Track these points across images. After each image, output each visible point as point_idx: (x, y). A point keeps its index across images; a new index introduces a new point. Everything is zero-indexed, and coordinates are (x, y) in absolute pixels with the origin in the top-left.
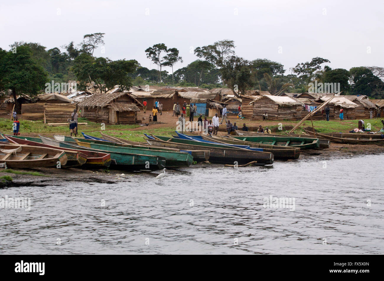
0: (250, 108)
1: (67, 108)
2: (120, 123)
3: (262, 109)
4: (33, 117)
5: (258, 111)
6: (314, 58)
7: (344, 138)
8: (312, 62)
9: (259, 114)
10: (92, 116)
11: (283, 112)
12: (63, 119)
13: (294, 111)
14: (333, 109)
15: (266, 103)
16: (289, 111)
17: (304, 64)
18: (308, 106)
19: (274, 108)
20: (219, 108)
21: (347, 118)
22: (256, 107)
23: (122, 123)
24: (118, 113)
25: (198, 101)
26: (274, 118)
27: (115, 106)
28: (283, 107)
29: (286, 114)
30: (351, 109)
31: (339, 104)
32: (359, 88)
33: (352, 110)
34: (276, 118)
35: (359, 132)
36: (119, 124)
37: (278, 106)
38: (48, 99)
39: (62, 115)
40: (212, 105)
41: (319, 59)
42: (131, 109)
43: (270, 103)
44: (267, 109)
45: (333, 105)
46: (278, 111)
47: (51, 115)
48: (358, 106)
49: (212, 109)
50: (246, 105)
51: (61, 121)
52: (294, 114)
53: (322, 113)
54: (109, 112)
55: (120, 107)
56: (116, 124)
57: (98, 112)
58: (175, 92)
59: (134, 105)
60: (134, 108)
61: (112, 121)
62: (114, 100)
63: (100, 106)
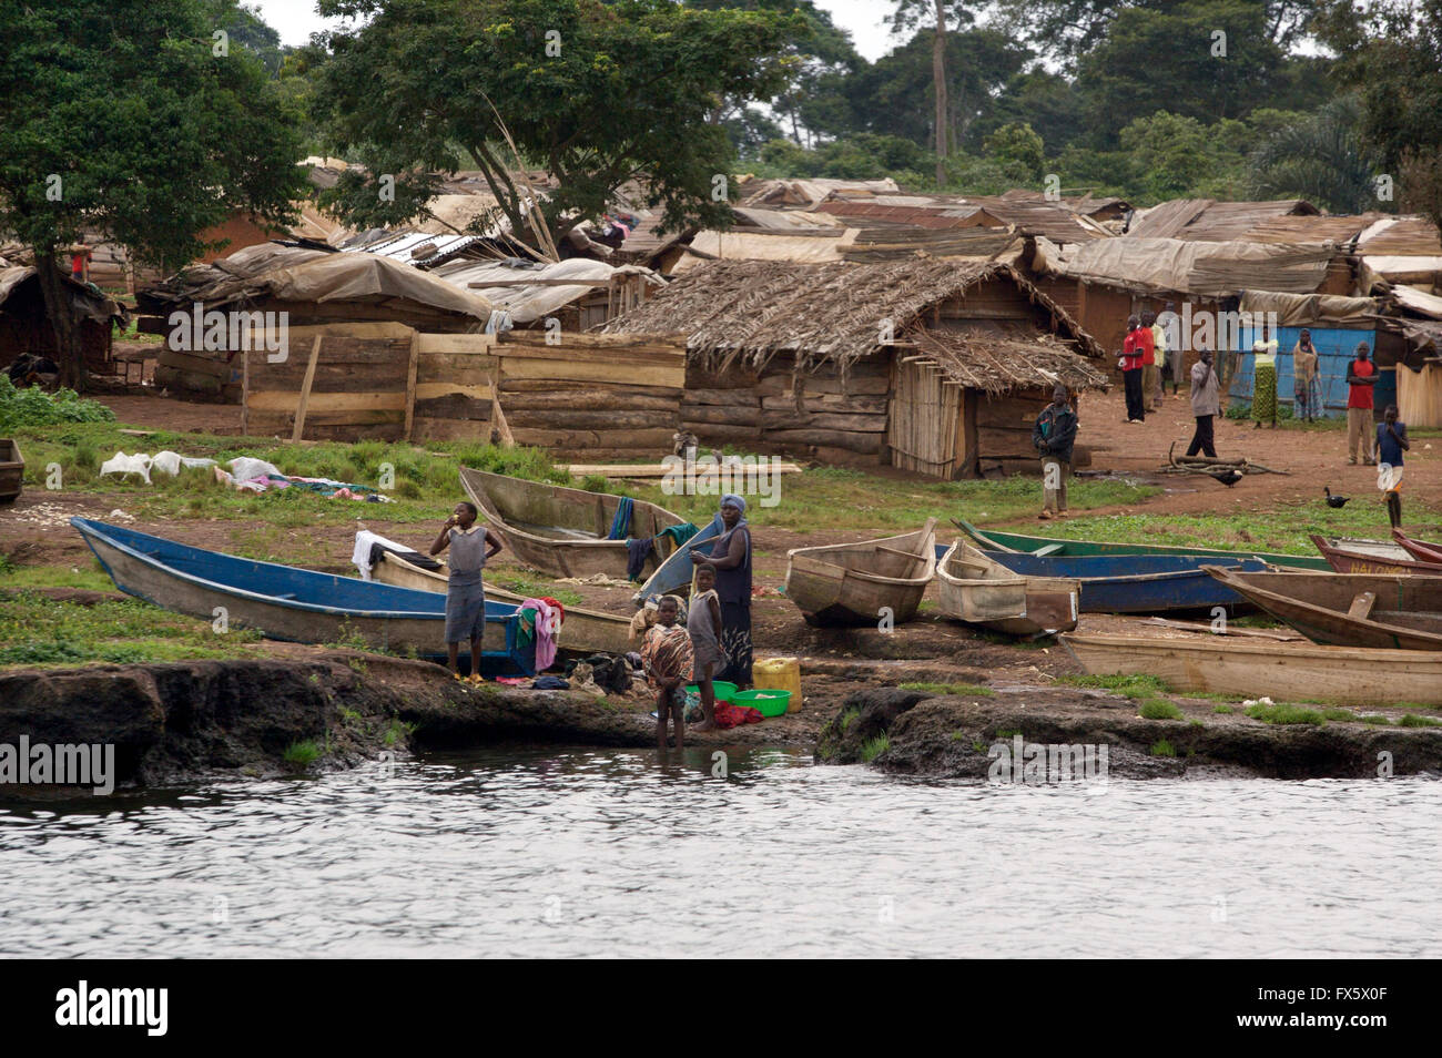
1: (637, 365)
2: (984, 464)
10: (713, 414)
23: (995, 464)
24: (972, 398)
27: (944, 354)
36: (979, 474)
38: (334, 295)
39: (603, 407)
40: (1423, 342)
42: (1053, 375)
47: (536, 408)
49: (1425, 369)
51: (595, 452)
54: (890, 394)
55: (980, 360)
56: (958, 476)
57: (799, 393)
58: (1021, 240)
59: (1060, 348)
60: (1069, 367)
61: (923, 455)
62: (926, 316)
63: (823, 349)
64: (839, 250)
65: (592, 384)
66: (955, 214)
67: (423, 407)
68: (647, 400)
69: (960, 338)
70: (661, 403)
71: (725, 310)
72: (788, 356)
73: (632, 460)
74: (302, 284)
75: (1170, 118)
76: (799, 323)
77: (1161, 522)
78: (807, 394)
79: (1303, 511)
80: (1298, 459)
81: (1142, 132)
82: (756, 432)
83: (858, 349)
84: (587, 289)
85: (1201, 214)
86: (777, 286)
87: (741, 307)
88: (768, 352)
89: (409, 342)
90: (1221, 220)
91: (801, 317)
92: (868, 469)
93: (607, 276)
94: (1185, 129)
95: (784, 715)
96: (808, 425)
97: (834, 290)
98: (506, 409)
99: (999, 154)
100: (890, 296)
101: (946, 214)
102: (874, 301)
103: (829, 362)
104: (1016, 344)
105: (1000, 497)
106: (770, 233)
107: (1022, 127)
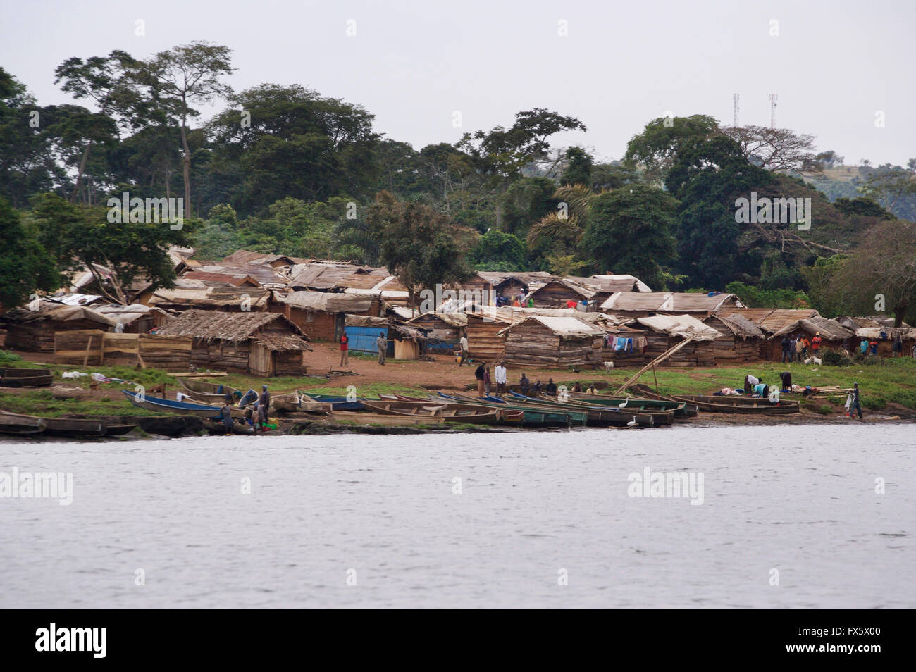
0: (486, 340)
1: (178, 344)
2: (278, 372)
3: (524, 345)
4: (75, 358)
5: (515, 349)
6: (523, 111)
7: (712, 403)
8: (515, 126)
9: (517, 355)
11: (568, 352)
12: (170, 364)
13: (588, 348)
14: (667, 344)
15: (533, 333)
16: (579, 348)
17: (487, 134)
18: (615, 337)
19: (552, 344)
20: (418, 339)
21: (695, 364)
22: (513, 341)
23: (282, 372)
24: (274, 353)
25: (366, 323)
26: (550, 364)
27: (266, 340)
28: (571, 342)
29: (572, 355)
30: (706, 342)
31: (679, 333)
32: (688, 216)
33: (707, 345)
34: (555, 364)
35: (731, 394)
36: (277, 375)
37: (558, 340)
38: (71, 318)
39: (168, 356)
40: (402, 333)
41: (544, 115)
42: (297, 347)
43: (544, 333)
44: (536, 345)
45: (667, 335)
46: (559, 350)
47: (151, 356)
48: (720, 335)
49: (403, 341)
50: (476, 333)
52: (589, 356)
53: (644, 352)
54: (249, 352)
55: (276, 342)
56: (270, 376)
57: (222, 351)
58: (269, 292)
59: (298, 339)
60: (301, 344)
61: (260, 369)
62: (260, 329)
63: (230, 338)
64: (207, 295)
65: (165, 349)
66: (238, 277)
67: (107, 355)
68: (181, 354)
69: (270, 336)
70: (184, 355)
71: (197, 326)
72: (219, 340)
73: (177, 372)
74: (59, 316)
75: (292, 200)
76: (222, 330)
77: (334, 390)
78: (224, 351)
79: (369, 386)
80: (366, 370)
81: (279, 207)
82: (206, 362)
83: (240, 339)
84: (141, 315)
85: (322, 272)
86: (212, 319)
87: (202, 325)
88: (212, 339)
89: (102, 335)
90: (330, 275)
91: (222, 328)
92: (244, 374)
93: (147, 311)
94: (299, 206)
95: (276, 429)
96: (223, 360)
97: (230, 320)
98: (142, 357)
99: (216, 218)
100: (249, 323)
101: (235, 277)
102: (243, 324)
103: (231, 342)
104: (286, 338)
105: (285, 382)
106: (182, 288)
107: (226, 206)
